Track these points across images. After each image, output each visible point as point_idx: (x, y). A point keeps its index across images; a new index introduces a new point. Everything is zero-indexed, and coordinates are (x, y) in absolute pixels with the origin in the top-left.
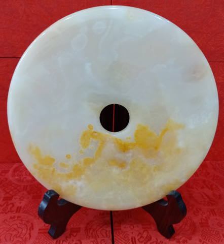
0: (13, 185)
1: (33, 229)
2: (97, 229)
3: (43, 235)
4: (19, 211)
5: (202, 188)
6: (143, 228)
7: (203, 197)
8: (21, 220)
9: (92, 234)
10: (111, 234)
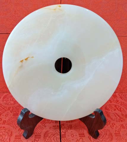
0: (2, 107)
1: (12, 136)
2: (51, 136)
3: (17, 139)
4: (5, 124)
5: (115, 110)
6: (80, 136)
7: (116, 116)
8: (5, 130)
9: (48, 140)
10: (59, 139)
